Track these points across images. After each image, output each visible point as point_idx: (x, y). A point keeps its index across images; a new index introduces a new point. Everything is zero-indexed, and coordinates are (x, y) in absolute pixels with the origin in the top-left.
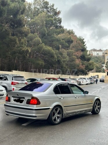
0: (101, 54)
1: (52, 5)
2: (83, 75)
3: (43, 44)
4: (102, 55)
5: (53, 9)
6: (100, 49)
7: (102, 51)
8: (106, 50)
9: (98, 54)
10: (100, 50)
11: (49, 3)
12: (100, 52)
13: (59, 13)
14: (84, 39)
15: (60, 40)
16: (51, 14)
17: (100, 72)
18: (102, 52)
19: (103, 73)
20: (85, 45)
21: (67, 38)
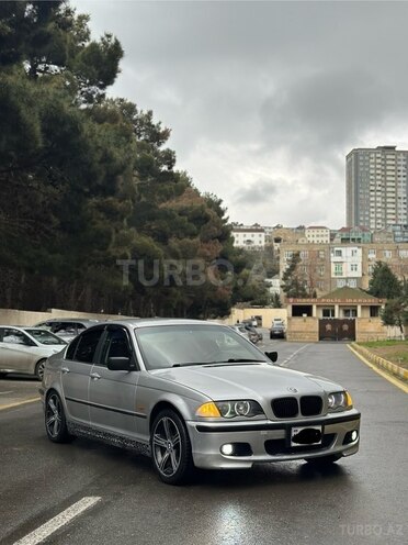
0: (259, 241)
1: (145, 112)
2: (214, 318)
3: (132, 229)
4: (263, 244)
5: (149, 124)
6: (256, 225)
7: (262, 230)
8: (277, 227)
9: (249, 241)
10: (257, 229)
11: (138, 108)
12: (257, 234)
13: (165, 135)
14: (221, 201)
15: (174, 217)
16: (142, 138)
17: (263, 304)
18: (263, 234)
19: (275, 307)
20: (225, 221)
21: (191, 208)
